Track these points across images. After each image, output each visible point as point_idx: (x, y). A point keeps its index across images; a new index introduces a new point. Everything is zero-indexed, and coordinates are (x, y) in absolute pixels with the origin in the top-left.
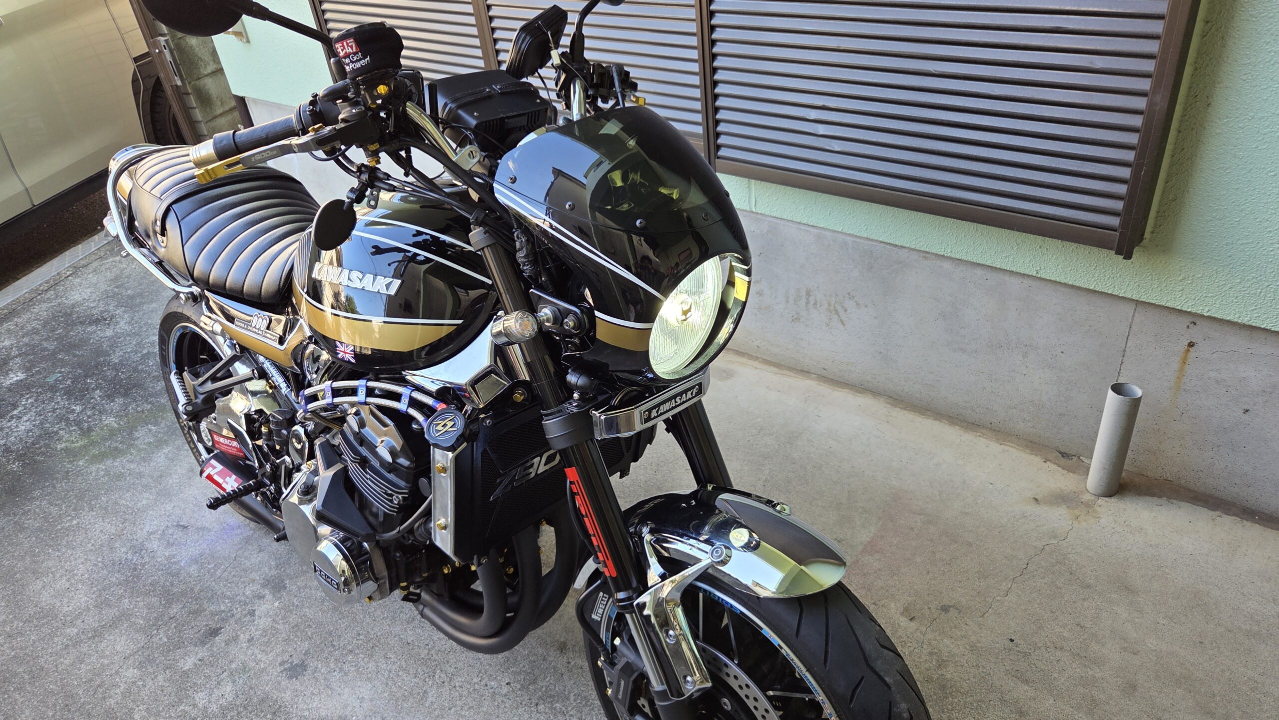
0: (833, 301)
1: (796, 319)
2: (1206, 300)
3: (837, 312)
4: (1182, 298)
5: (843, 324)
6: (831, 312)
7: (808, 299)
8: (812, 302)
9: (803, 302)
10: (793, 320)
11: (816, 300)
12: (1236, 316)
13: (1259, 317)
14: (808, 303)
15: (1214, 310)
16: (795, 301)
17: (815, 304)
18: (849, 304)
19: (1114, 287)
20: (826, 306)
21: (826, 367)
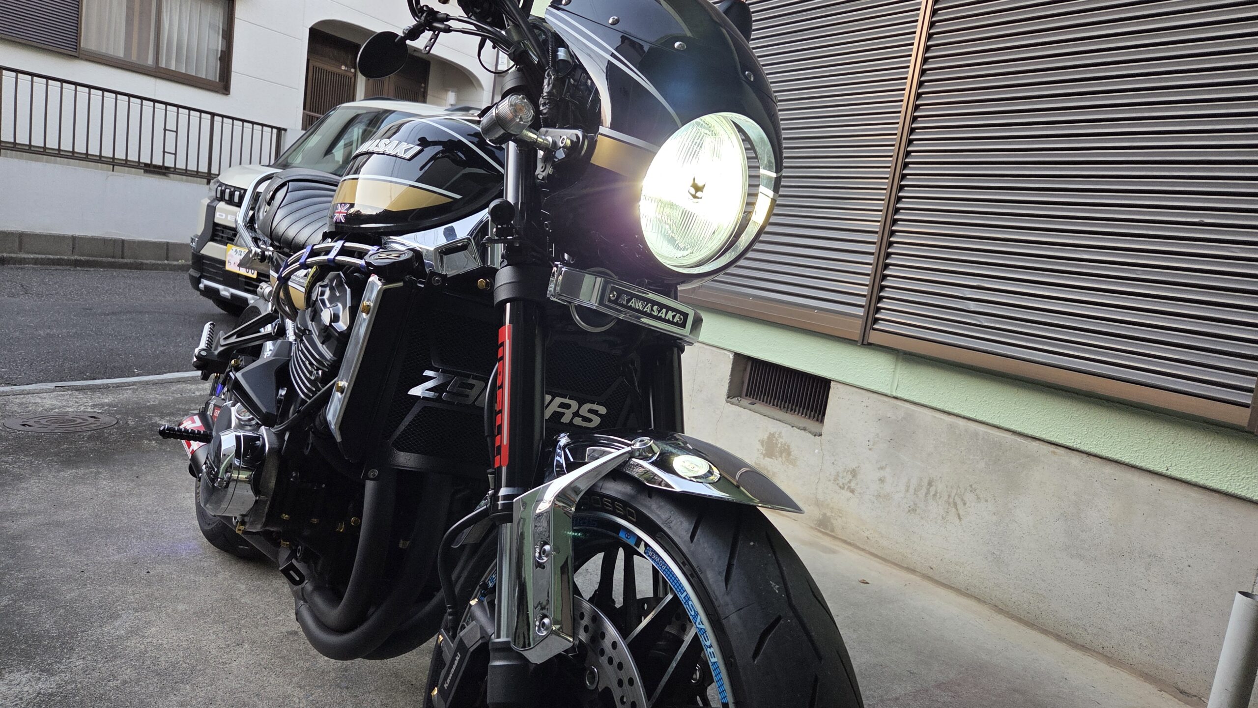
0: (954, 491)
1: (913, 510)
3: (955, 505)
5: (960, 518)
6: (949, 504)
7: (928, 490)
8: (932, 493)
9: (924, 491)
10: (909, 511)
11: (936, 492)
14: (927, 494)
16: (915, 490)
17: (935, 495)
18: (969, 497)
20: (946, 498)
21: (934, 566)
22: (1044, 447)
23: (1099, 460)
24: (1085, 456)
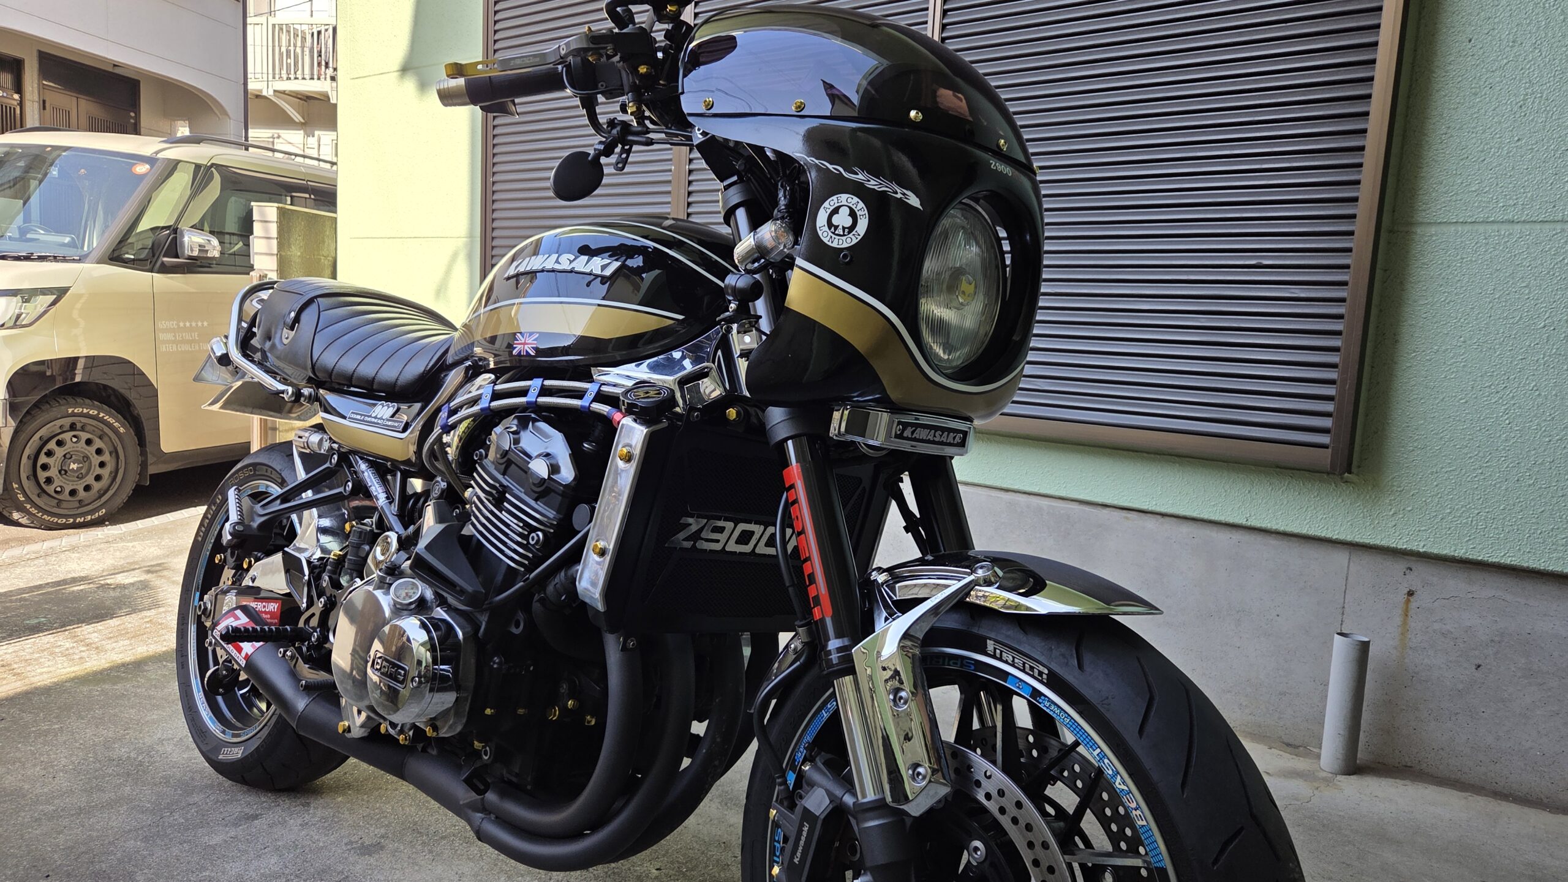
2: (1420, 533)
4: (1396, 535)
12: (1452, 549)
13: (1474, 548)
15: (1429, 545)
19: (1327, 529)
22: (1115, 513)
23: (1175, 519)
24: (1159, 517)
